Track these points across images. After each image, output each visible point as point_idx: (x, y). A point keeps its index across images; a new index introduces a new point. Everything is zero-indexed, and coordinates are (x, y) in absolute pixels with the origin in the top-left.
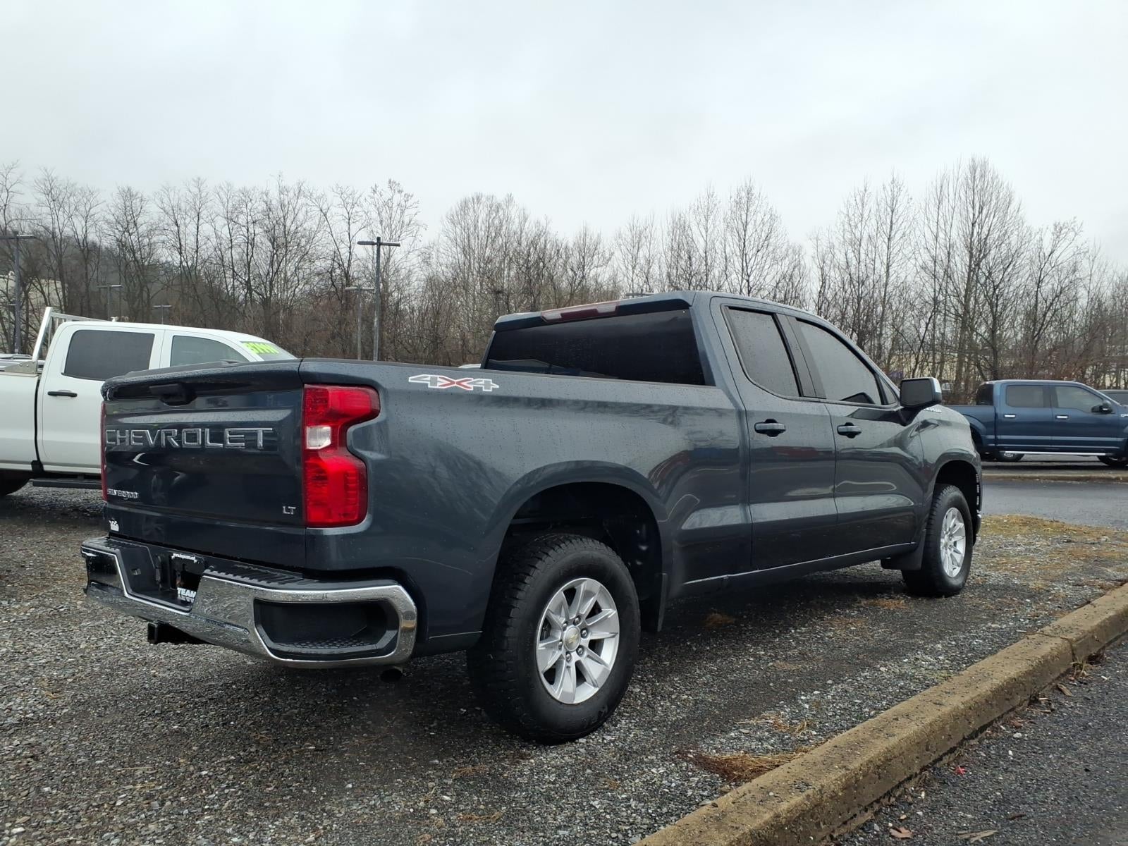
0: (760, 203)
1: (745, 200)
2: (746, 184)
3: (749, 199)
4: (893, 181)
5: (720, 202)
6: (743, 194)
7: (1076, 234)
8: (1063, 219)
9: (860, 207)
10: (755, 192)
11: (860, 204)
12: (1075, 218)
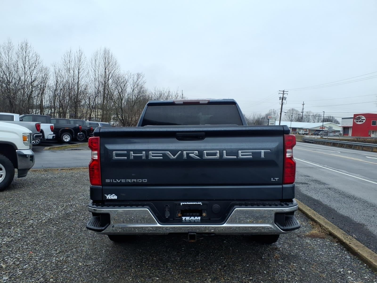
0: (31, 49)
1: (25, 47)
2: (25, 41)
3: (26, 48)
4: (80, 50)
5: (14, 46)
6: (24, 45)
7: (143, 77)
8: (140, 72)
9: (69, 58)
10: (29, 45)
11: (69, 56)
12: (142, 72)
